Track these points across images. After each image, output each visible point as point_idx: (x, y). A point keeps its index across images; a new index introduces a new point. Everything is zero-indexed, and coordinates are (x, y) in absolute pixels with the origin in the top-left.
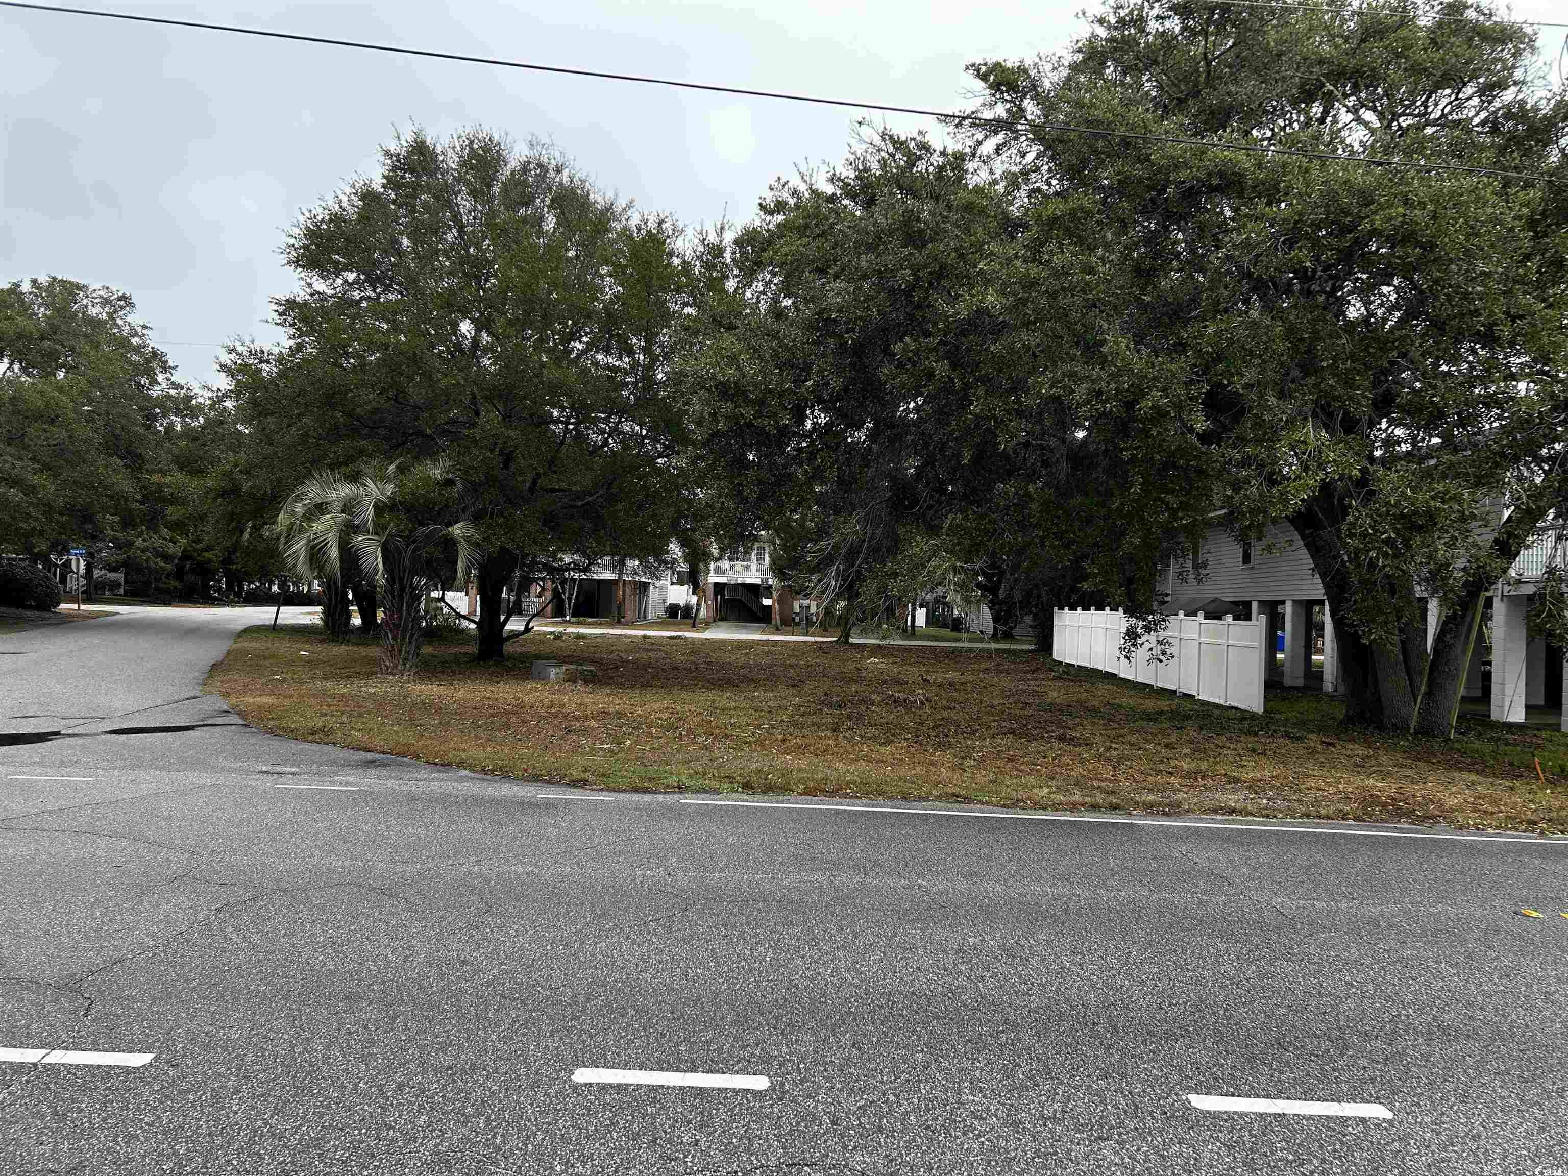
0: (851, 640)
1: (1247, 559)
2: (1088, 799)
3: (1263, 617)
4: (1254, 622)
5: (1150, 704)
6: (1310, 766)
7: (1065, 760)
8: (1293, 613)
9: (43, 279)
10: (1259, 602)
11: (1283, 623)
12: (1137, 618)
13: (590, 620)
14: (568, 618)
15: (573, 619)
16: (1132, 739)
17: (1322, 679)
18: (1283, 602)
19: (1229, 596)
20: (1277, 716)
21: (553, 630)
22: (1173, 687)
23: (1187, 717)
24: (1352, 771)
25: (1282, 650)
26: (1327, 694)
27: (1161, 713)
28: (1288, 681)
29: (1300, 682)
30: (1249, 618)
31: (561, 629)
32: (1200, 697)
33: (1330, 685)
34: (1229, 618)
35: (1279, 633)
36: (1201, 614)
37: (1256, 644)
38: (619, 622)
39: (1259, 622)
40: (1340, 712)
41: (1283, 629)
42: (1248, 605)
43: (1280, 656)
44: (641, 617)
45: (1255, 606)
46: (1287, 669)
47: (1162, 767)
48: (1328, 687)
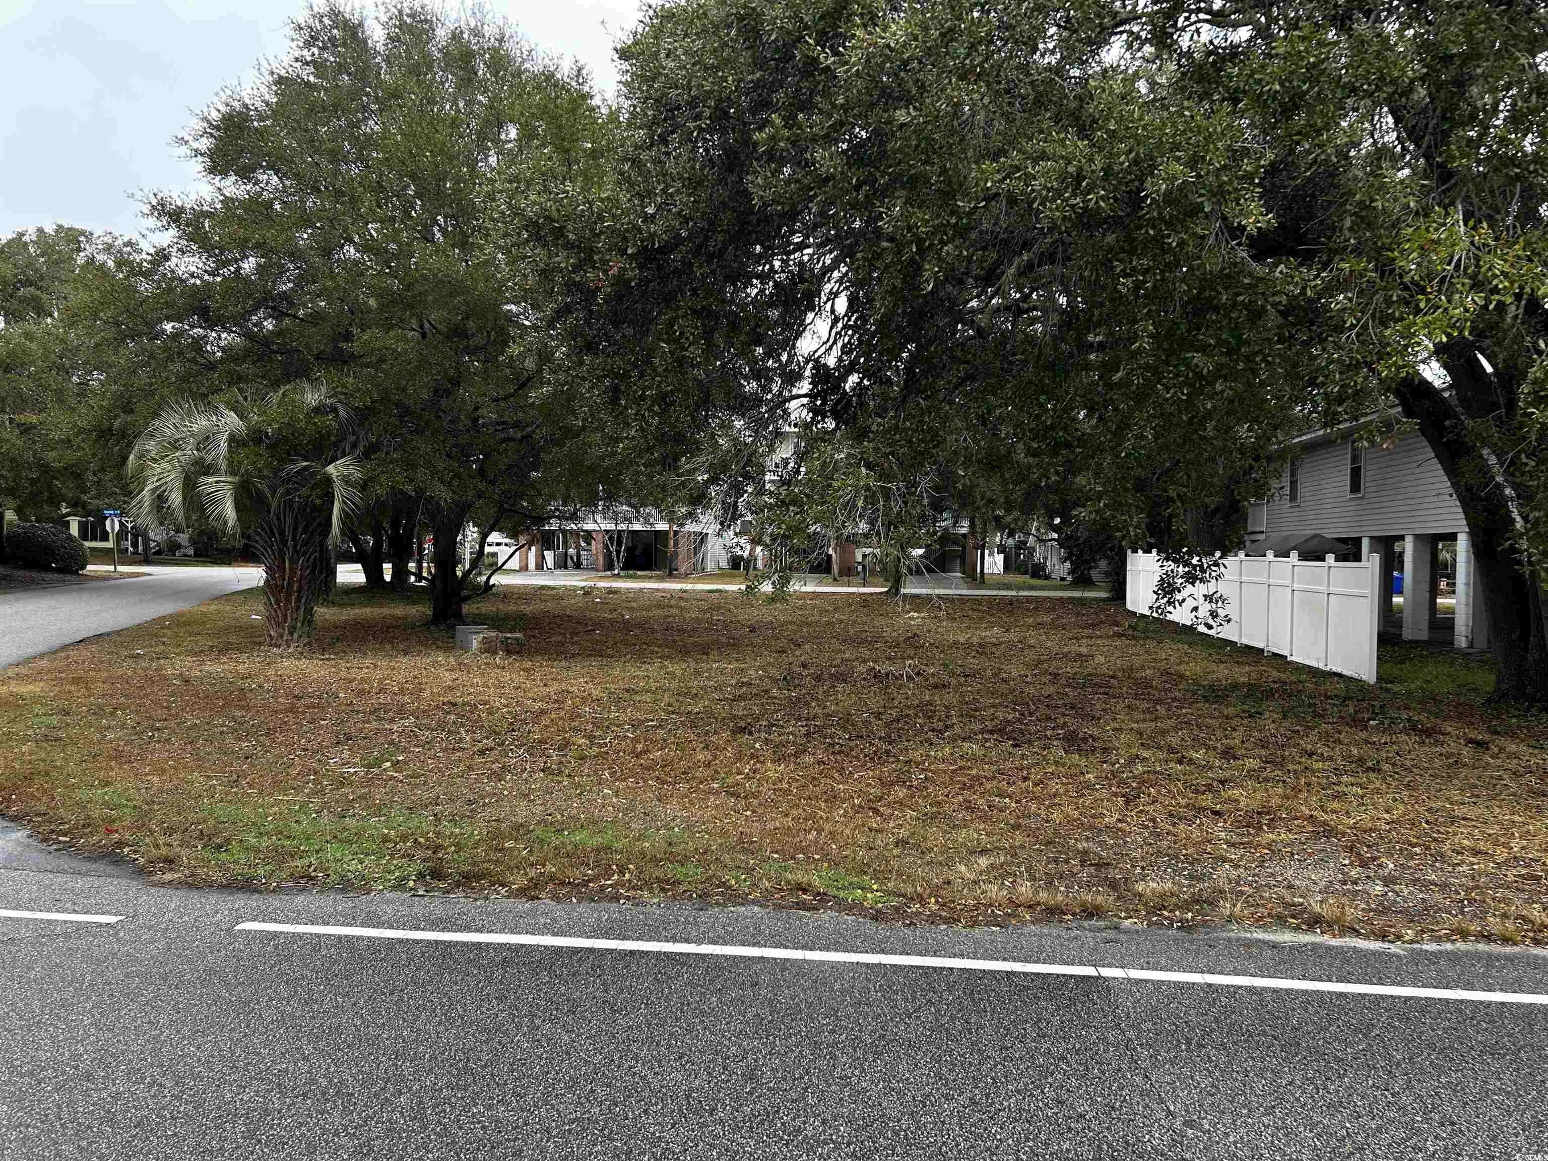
0: (903, 591)
1: (1355, 487)
2: (1043, 896)
3: (1376, 558)
4: (1363, 564)
5: (1224, 673)
6: (1455, 794)
7: (1054, 786)
8: (1415, 550)
9: (50, 229)
10: (1371, 537)
11: (1402, 563)
12: (1176, 561)
13: (639, 573)
14: (616, 572)
15: (622, 573)
16: (1174, 740)
17: (1452, 628)
18: (1402, 538)
19: (1333, 532)
20: (1396, 688)
21: (583, 584)
22: (1261, 645)
23: (1270, 694)
24: (1528, 807)
25: (1400, 592)
26: (1460, 651)
27: (1235, 686)
28: (1408, 634)
29: (1424, 636)
30: (1357, 558)
31: (592, 584)
32: (1294, 659)
33: (1463, 639)
34: (1330, 558)
35: (1395, 573)
36: (1294, 554)
37: (1367, 592)
38: (670, 575)
39: (1372, 563)
40: (1486, 681)
41: (1401, 570)
42: (1357, 541)
43: (1397, 600)
44: (698, 570)
45: (1365, 544)
46: (1407, 617)
47: (1207, 800)
48: (1461, 641)
